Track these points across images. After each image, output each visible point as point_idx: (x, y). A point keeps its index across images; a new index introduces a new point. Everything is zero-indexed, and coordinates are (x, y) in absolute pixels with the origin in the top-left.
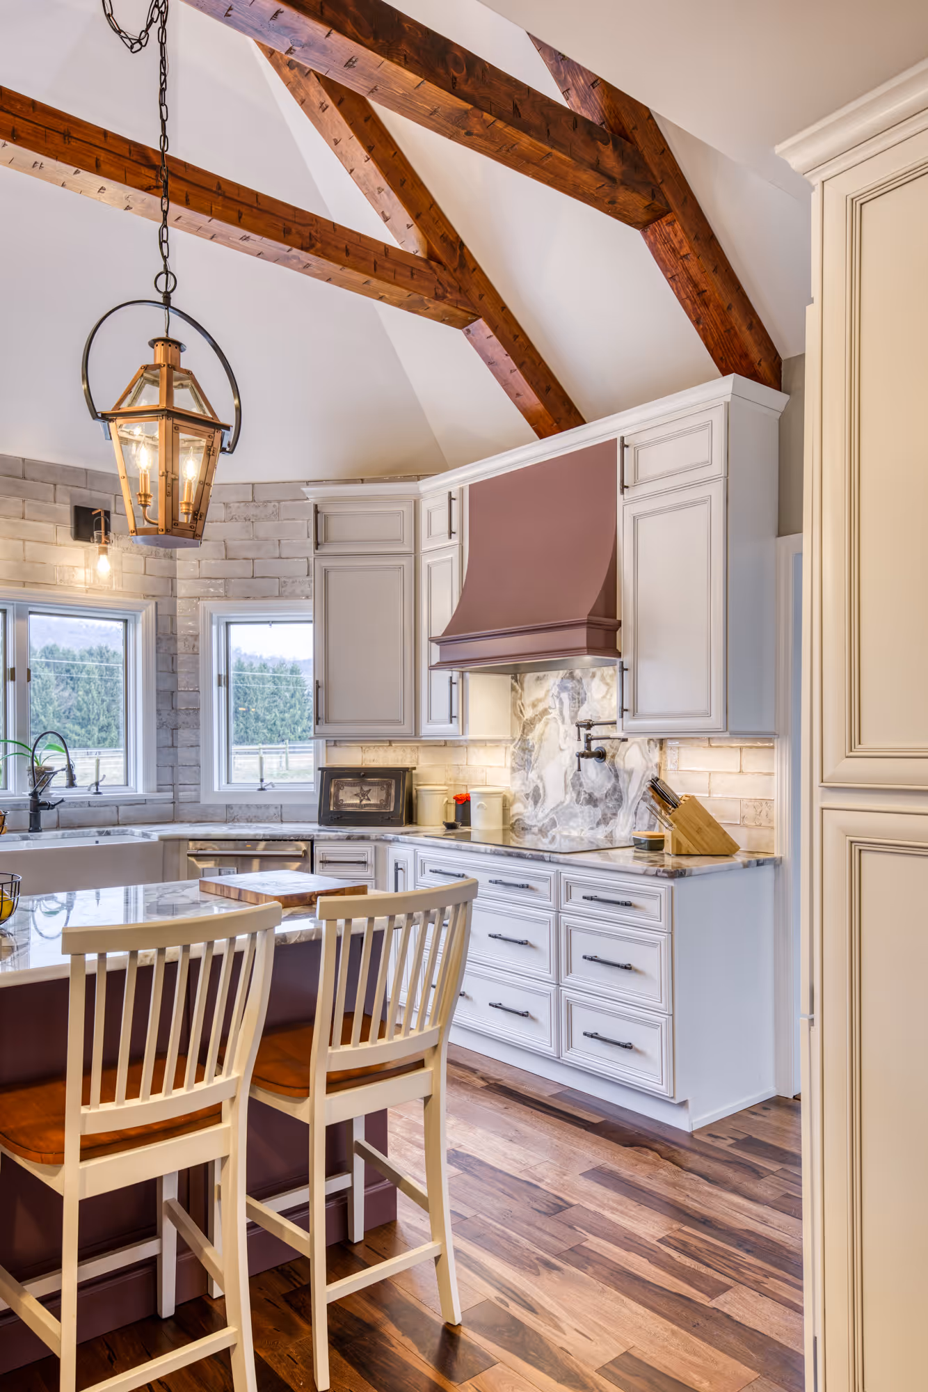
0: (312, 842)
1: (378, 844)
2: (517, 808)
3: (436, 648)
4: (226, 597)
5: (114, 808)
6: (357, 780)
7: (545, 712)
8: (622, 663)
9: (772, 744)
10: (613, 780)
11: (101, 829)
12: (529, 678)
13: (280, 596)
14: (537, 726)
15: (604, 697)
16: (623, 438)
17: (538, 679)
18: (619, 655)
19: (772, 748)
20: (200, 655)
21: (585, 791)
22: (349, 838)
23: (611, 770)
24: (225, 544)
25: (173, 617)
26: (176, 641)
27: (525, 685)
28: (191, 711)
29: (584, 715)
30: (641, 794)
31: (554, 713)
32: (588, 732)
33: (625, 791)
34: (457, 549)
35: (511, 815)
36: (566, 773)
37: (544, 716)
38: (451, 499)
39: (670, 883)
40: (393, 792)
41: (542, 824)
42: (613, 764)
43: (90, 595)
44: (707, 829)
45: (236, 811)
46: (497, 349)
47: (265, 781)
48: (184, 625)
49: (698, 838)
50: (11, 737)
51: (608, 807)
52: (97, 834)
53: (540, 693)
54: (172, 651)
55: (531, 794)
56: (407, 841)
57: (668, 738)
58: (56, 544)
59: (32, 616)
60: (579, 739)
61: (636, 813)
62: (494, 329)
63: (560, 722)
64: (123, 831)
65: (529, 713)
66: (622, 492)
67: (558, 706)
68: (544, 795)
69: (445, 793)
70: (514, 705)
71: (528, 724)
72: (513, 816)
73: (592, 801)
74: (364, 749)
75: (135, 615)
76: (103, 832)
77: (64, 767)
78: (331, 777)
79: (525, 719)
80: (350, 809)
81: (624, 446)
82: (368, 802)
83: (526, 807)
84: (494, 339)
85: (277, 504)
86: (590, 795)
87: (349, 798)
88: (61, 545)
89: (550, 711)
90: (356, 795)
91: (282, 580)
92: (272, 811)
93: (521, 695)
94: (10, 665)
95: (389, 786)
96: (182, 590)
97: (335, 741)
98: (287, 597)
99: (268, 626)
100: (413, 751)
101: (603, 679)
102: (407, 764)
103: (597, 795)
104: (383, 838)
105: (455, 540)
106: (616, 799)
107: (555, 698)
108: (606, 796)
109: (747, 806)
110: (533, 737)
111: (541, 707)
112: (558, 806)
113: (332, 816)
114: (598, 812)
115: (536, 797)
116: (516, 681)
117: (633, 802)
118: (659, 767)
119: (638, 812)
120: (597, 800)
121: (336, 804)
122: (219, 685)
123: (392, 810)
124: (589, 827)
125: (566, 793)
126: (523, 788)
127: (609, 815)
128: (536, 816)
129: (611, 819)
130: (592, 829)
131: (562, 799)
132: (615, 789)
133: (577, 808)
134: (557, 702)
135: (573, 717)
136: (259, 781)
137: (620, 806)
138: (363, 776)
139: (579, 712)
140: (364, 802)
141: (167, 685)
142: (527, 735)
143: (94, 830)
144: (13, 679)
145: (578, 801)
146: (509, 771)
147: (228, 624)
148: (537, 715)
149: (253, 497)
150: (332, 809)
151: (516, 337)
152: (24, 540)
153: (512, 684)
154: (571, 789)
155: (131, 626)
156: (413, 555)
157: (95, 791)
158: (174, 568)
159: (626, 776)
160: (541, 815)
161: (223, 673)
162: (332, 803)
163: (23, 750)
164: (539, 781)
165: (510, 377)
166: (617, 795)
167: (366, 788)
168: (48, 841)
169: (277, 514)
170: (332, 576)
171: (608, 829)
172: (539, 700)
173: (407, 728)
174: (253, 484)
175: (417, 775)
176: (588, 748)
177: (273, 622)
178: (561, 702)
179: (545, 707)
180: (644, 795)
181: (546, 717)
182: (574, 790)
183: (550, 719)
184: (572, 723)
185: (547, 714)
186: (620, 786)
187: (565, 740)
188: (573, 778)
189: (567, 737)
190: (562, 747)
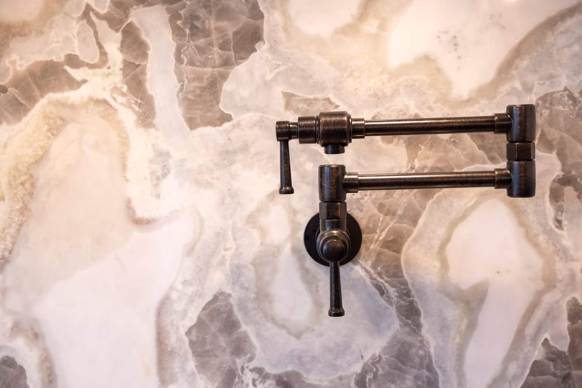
21: (259, 371)
23: (382, 292)
33: (450, 364)
37: (44, 90)
89: (76, 74)
154: (192, 364)
179: (43, 58)
180: (532, 373)
181: (52, 96)
182: (202, 367)
183: (73, 107)
184: (192, 124)
185: (60, 89)
186: (423, 344)
187: (156, 186)
188: (200, 324)
189: (164, 175)
190: (140, 214)
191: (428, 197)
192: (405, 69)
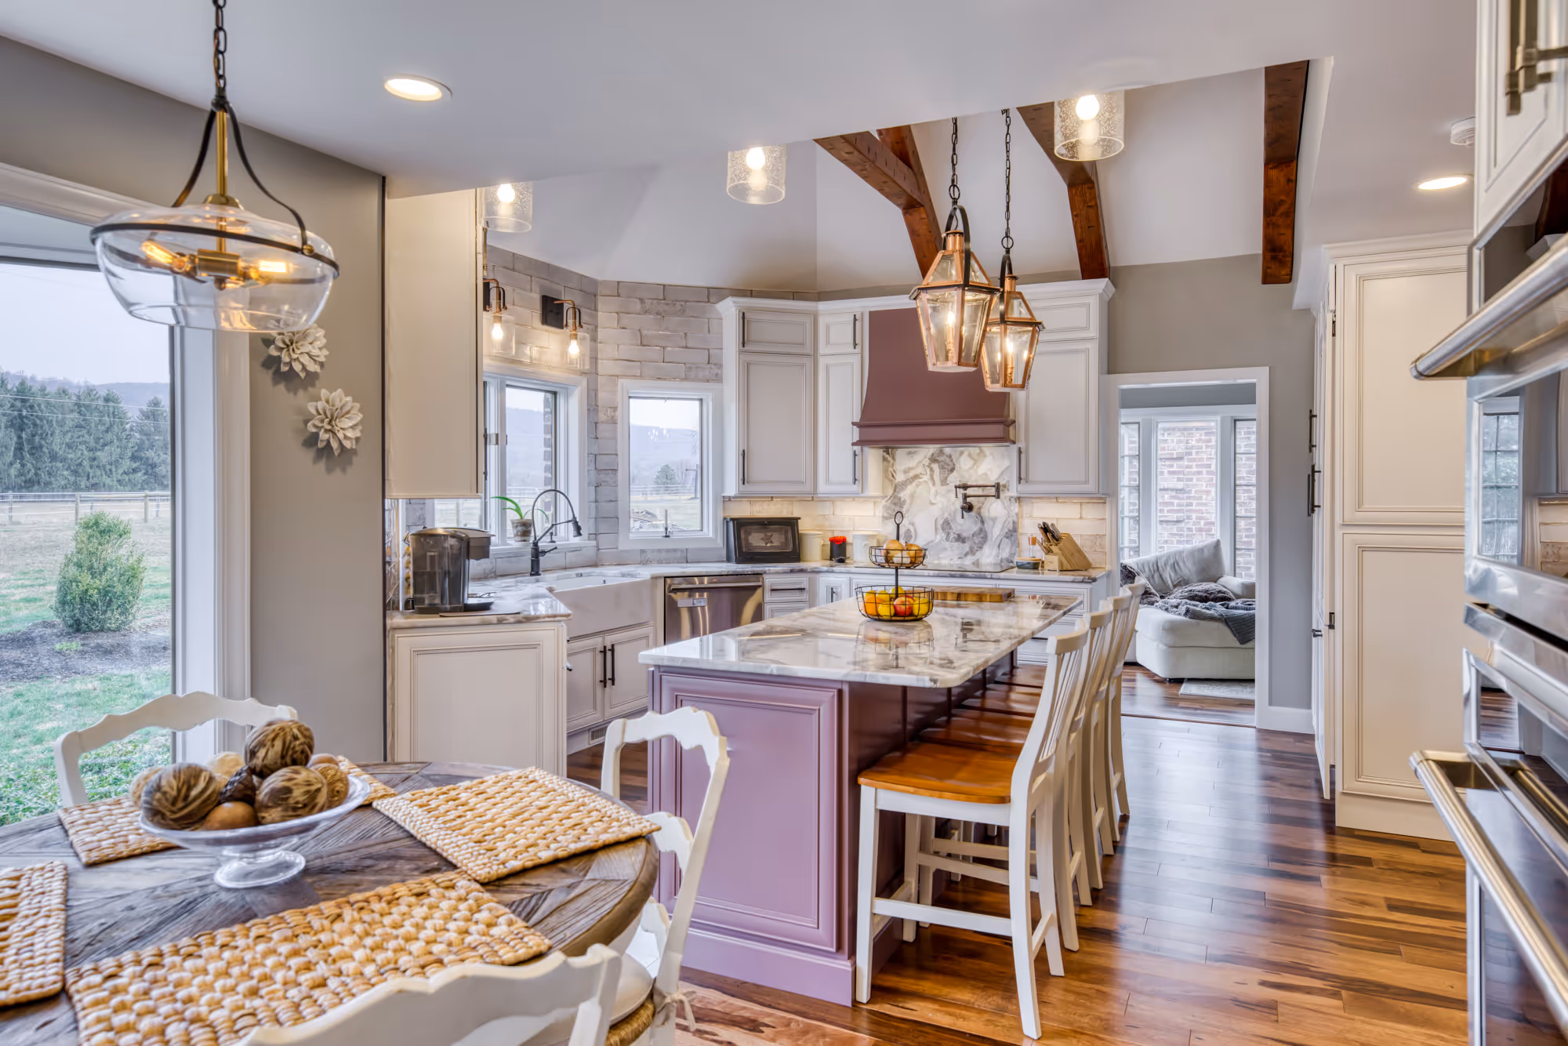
3: (856, 430)
4: (641, 377)
5: (563, 555)
6: (759, 527)
7: (916, 477)
8: (1020, 448)
9: (1103, 501)
10: (979, 525)
12: (900, 453)
13: (686, 379)
14: (909, 487)
15: (971, 468)
17: (910, 453)
18: (1015, 442)
19: (1105, 503)
20: (619, 424)
21: (953, 533)
22: (792, 571)
23: (977, 518)
24: (641, 333)
25: (597, 391)
26: (597, 411)
27: (897, 457)
29: (956, 479)
30: (1005, 534)
31: (925, 478)
32: (965, 492)
33: (990, 531)
36: (936, 520)
37: (915, 480)
38: (855, 320)
40: (789, 535)
42: (979, 514)
44: (1077, 554)
45: (649, 556)
47: (669, 530)
48: (603, 398)
51: (975, 543)
53: (912, 463)
54: (596, 421)
57: (1024, 497)
59: (508, 390)
60: (955, 497)
61: (999, 547)
63: (931, 485)
65: (900, 477)
67: (928, 472)
68: (915, 536)
69: (821, 536)
70: (886, 471)
71: (900, 485)
73: (960, 539)
74: (752, 502)
75: (567, 389)
77: (571, 519)
79: (896, 481)
80: (757, 550)
82: (773, 544)
84: (927, 221)
85: (683, 303)
86: (959, 535)
87: (757, 540)
88: (533, 329)
89: (921, 476)
90: (762, 539)
91: (688, 365)
92: (679, 554)
93: (893, 464)
95: (786, 532)
96: (602, 369)
98: (690, 380)
99: (663, 401)
101: (970, 455)
103: (965, 535)
105: (858, 350)
106: (981, 538)
107: (926, 467)
108: (973, 536)
109: (1089, 539)
110: (904, 495)
111: (912, 474)
112: (929, 543)
113: (746, 556)
114: (966, 547)
115: (908, 537)
116: (888, 453)
117: (996, 539)
118: (1017, 514)
119: (1001, 545)
120: (964, 538)
121: (746, 547)
123: (791, 549)
124: (958, 556)
127: (976, 548)
129: (977, 551)
130: (961, 557)
132: (981, 530)
133: (947, 544)
134: (928, 470)
135: (944, 482)
136: (663, 530)
137: (985, 542)
138: (765, 524)
139: (949, 479)
140: (769, 544)
141: (596, 449)
142: (899, 493)
144: (497, 443)
145: (947, 540)
146: (881, 519)
147: (630, 398)
148: (909, 479)
149: (664, 296)
153: (883, 456)
154: (942, 531)
155: (561, 401)
156: (810, 356)
158: (596, 351)
159: (991, 523)
162: (745, 545)
166: (982, 536)
167: (769, 534)
169: (682, 312)
171: (974, 558)
172: (910, 469)
173: (808, 488)
174: (664, 286)
176: (966, 502)
177: (668, 398)
178: (932, 470)
179: (915, 474)
181: (917, 481)
182: (944, 532)
183: (920, 482)
184: (945, 486)
185: (918, 479)
186: (985, 529)
187: (935, 497)
188: (943, 524)
190: (933, 502)
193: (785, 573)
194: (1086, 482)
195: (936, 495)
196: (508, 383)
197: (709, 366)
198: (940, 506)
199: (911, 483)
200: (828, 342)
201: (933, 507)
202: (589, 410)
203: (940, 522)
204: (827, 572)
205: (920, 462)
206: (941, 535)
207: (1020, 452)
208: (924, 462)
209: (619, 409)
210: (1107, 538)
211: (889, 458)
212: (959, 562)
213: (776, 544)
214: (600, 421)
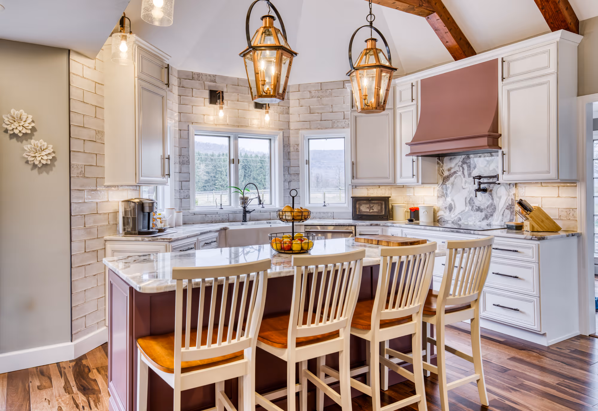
0: (355, 226)
1: (384, 228)
2: (440, 213)
3: (409, 147)
4: (310, 129)
5: (269, 213)
6: (367, 202)
7: (455, 173)
8: (503, 152)
9: (575, 185)
10: (491, 201)
11: (268, 221)
12: (446, 159)
13: (332, 127)
14: (450, 179)
15: (486, 166)
16: (502, 59)
18: (501, 148)
19: (576, 186)
20: (300, 152)
21: (476, 206)
22: (371, 225)
23: (489, 197)
24: (310, 108)
25: (289, 137)
26: (290, 146)
27: (444, 162)
28: (296, 175)
29: (475, 173)
30: (505, 207)
31: (460, 173)
32: (480, 181)
33: (497, 205)
34: (415, 107)
35: (437, 216)
36: (466, 198)
37: (454, 174)
38: (412, 86)
39: (538, 242)
40: (384, 206)
41: (454, 219)
42: (491, 194)
43: (261, 130)
44: (546, 221)
45: (315, 215)
46: (440, 24)
47: (326, 202)
48: (292, 140)
49: (542, 224)
50: (232, 185)
51: (488, 212)
52: (266, 223)
53: (453, 165)
54: (289, 151)
55: (448, 207)
56: (398, 226)
57: (519, 183)
58: (249, 110)
59: (239, 139)
60: (475, 184)
61: (503, 215)
62: (440, 16)
63: (462, 177)
64: (275, 222)
65: (446, 173)
66: (502, 80)
67: (461, 170)
68: (455, 207)
69: (404, 207)
70: (439, 170)
71: (446, 178)
72: (438, 216)
73: (479, 209)
74: (368, 189)
75: (275, 137)
76: (268, 222)
77: (257, 197)
78: (356, 201)
79: (444, 176)
80: (365, 214)
81: (503, 61)
82: (373, 211)
83: (445, 213)
84: (440, 20)
85: (331, 90)
86: (479, 207)
87: (364, 209)
88: (250, 111)
89: (458, 172)
90: (367, 208)
91: (333, 121)
92: (329, 214)
93: (442, 166)
94: (232, 158)
95: (382, 204)
96: (292, 126)
97: (356, 186)
98: (336, 128)
99: (325, 140)
100: (389, 190)
102: (386, 195)
103: (482, 207)
104: (386, 225)
105: (414, 102)
106: (492, 209)
107: (460, 167)
108: (487, 208)
109: (562, 211)
110: (448, 183)
111: (452, 171)
112: (462, 212)
113: (358, 216)
114: (483, 215)
115: (450, 208)
116: (440, 160)
117: (501, 210)
119: (504, 214)
120: (482, 209)
121: (359, 212)
122: (306, 164)
123: (384, 214)
124: (478, 221)
125: (466, 206)
126: (444, 204)
127: (489, 216)
128: (451, 216)
129: (490, 217)
130: (480, 221)
131: (464, 209)
132: (492, 204)
133: (472, 213)
134: (461, 169)
135: (470, 175)
136: (323, 203)
137: (494, 212)
138: (370, 200)
139: (473, 173)
140: (371, 211)
141: (288, 165)
142: (446, 182)
143: (265, 221)
144: (233, 163)
145: (472, 210)
146: (436, 197)
147: (309, 139)
148: (451, 174)
149: (321, 88)
150: (357, 213)
151: (448, 19)
152: (238, 109)
153: (437, 161)
154: (469, 205)
155: (272, 141)
156: (393, 109)
157: (262, 206)
158: (289, 118)
159: (498, 199)
160: (453, 216)
161: (308, 159)
162: (357, 211)
163: (237, 190)
164: (452, 202)
165: (445, 35)
166: (493, 208)
167: (372, 205)
168: (250, 225)
169: (331, 94)
170: (358, 118)
171: (488, 222)
172: (451, 168)
173: (390, 180)
174: (321, 83)
175: (391, 200)
176: (480, 187)
177: (327, 138)
178: (463, 169)
179: (454, 171)
180: (507, 207)
181: (455, 175)
182: (470, 205)
183: (457, 176)
184: (469, 177)
185: (456, 174)
186: (494, 203)
187: (465, 184)
188: (470, 200)
189: (466, 183)
190: (464, 188)
191: (495, 185)
192: (492, 170)
193: (367, 226)
194: (549, 172)
195: (465, 183)
196: (239, 136)
197: (344, 120)
198: (468, 189)
199: (452, 176)
200: (401, 100)
201: (463, 190)
202: (284, 146)
203: (468, 199)
204: (391, 226)
205: (456, 164)
206: (468, 208)
207: (503, 154)
208: (459, 164)
209: (300, 145)
210: (578, 211)
211: (440, 163)
212: (479, 223)
213: (375, 210)
214: (291, 151)
